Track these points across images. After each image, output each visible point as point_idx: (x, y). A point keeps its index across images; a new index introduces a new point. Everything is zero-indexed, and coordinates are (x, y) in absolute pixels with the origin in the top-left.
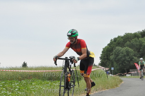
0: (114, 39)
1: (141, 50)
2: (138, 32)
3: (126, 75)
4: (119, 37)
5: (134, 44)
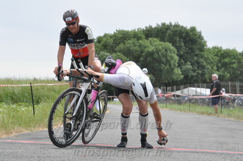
0: (98, 38)
1: (141, 59)
2: (138, 29)
3: (114, 99)
4: (106, 35)
5: (131, 48)
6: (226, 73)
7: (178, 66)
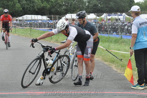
6: (47, 5)
7: (18, 2)
